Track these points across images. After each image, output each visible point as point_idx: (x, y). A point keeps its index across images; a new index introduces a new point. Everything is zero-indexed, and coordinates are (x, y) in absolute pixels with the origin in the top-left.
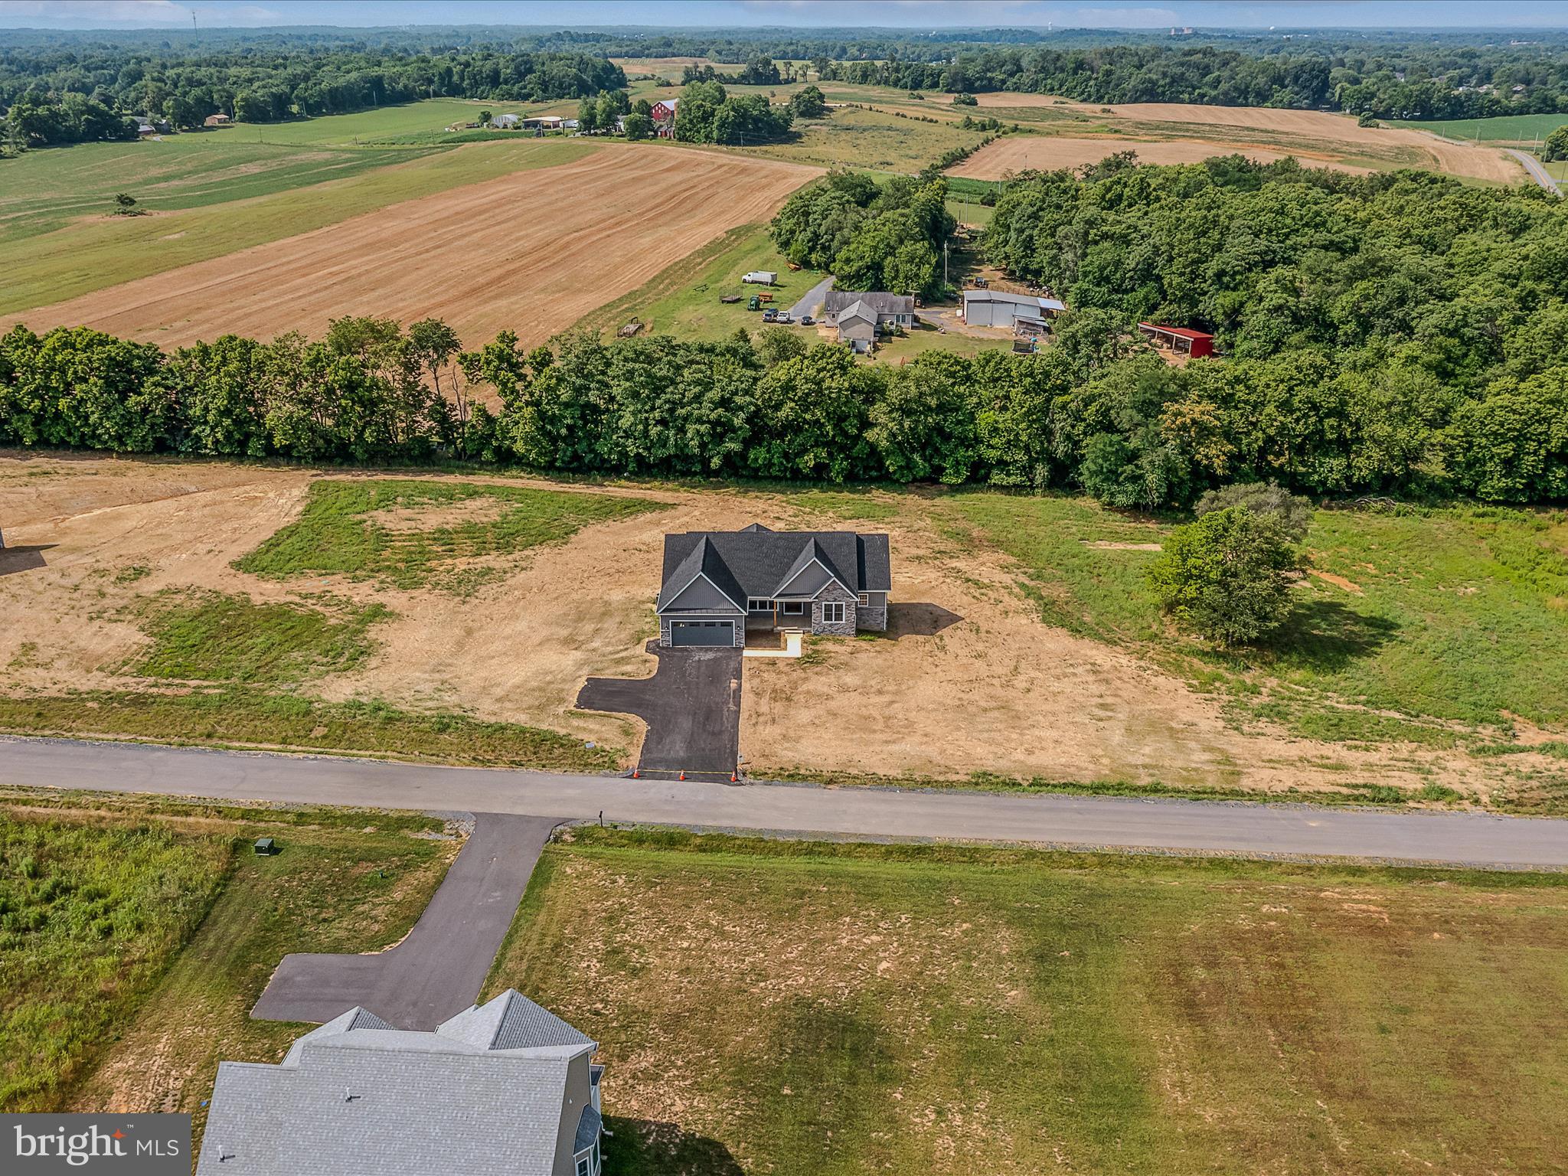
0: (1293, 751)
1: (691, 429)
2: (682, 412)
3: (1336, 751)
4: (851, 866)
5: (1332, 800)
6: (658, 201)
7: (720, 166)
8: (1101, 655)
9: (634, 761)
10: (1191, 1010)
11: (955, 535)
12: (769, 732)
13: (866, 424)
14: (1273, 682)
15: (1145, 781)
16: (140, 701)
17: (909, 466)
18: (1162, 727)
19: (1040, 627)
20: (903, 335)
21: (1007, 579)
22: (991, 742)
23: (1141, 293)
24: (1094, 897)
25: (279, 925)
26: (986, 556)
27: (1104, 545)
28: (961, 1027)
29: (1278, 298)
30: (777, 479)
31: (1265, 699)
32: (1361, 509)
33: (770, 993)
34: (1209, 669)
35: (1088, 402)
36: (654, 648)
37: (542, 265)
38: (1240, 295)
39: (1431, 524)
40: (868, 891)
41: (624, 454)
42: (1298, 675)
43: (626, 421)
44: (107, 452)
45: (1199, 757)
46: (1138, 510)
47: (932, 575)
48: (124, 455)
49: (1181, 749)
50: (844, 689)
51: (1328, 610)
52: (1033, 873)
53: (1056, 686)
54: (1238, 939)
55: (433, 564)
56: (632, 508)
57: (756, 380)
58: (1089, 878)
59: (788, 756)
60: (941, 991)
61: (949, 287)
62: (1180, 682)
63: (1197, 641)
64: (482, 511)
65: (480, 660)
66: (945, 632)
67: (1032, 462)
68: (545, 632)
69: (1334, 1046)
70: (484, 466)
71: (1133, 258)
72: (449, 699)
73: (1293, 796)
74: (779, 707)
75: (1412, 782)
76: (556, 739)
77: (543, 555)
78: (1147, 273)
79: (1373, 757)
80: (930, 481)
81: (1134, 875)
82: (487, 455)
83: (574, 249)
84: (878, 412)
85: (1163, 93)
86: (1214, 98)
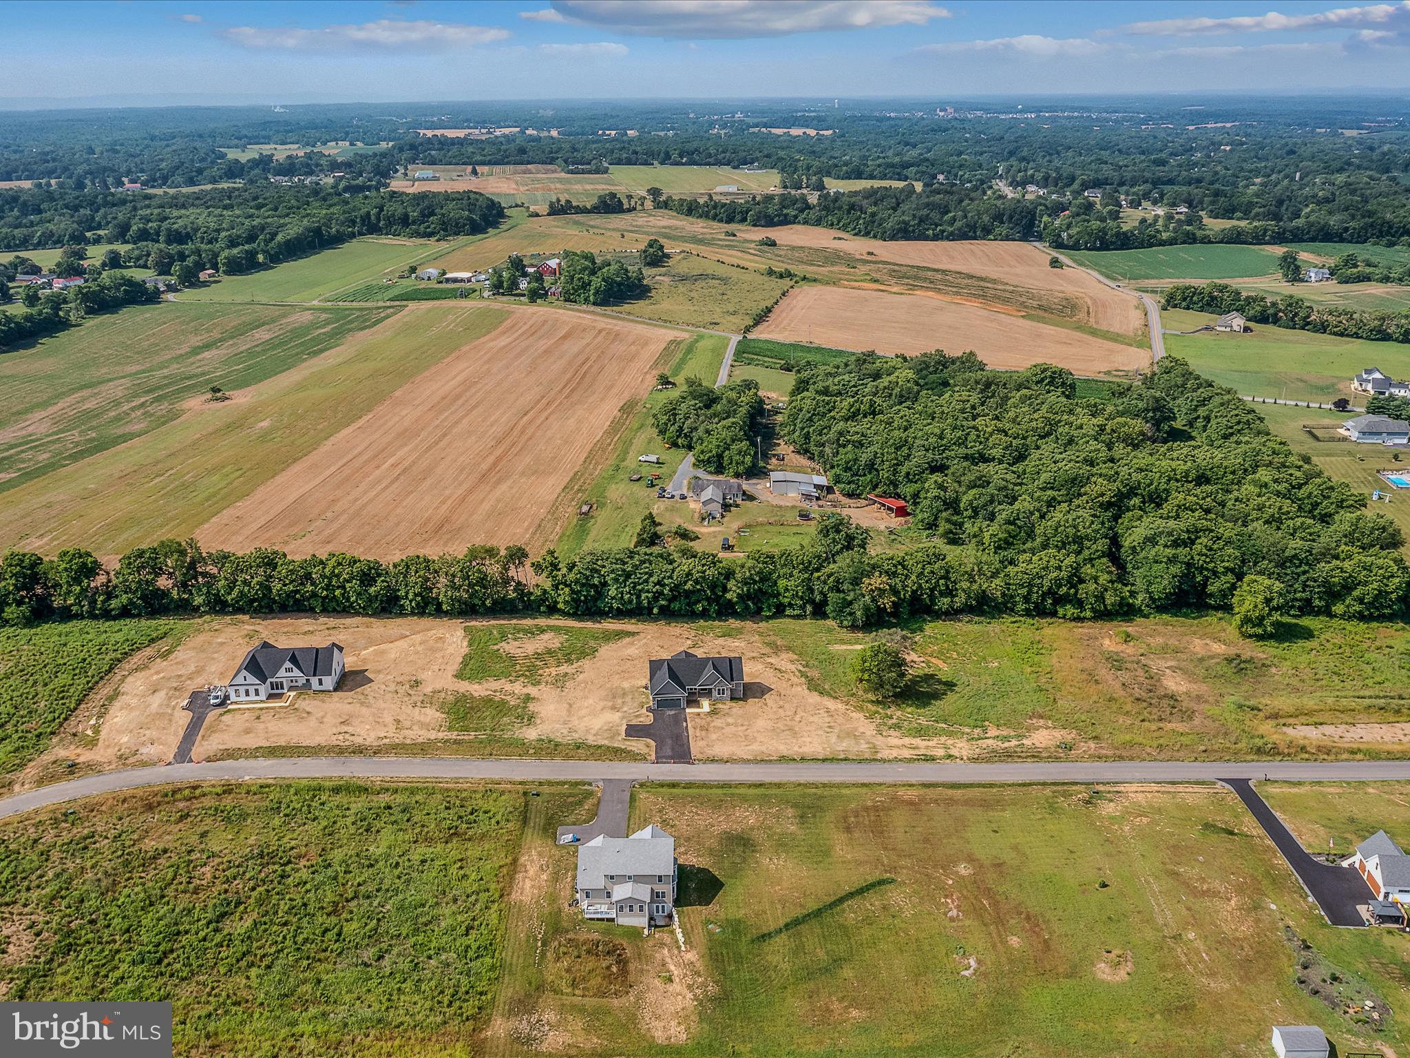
0: (900, 742)
1: (643, 596)
2: (639, 587)
3: (917, 741)
4: (737, 791)
5: (910, 760)
6: (568, 376)
7: (600, 331)
8: (831, 704)
9: (653, 757)
10: (848, 829)
11: (768, 644)
12: (701, 743)
13: (725, 590)
14: (899, 713)
15: (842, 756)
16: (456, 742)
17: (747, 607)
18: (852, 735)
19: (806, 691)
20: (737, 506)
21: (793, 667)
22: (786, 744)
23: (869, 477)
24: (821, 797)
25: (551, 818)
26: (784, 655)
27: (837, 647)
28: (776, 837)
29: (936, 492)
30: (684, 616)
31: (894, 721)
32: (960, 621)
33: (716, 830)
34: (874, 708)
35: (829, 576)
36: (649, 709)
37: (515, 450)
38: (918, 485)
39: (990, 627)
40: (744, 799)
41: (611, 607)
42: (909, 710)
43: (612, 592)
44: (357, 614)
45: (864, 746)
46: (854, 627)
47: (760, 667)
48: (367, 615)
49: (857, 743)
50: (728, 725)
51: (929, 678)
52: (800, 790)
53: (811, 719)
54: (866, 809)
55: (540, 672)
56: (620, 635)
57: (673, 571)
58: (819, 792)
59: (710, 753)
60: (770, 828)
61: (761, 464)
62: (861, 715)
63: (871, 696)
64: (549, 641)
65: (580, 718)
66: (766, 697)
67: (804, 604)
68: (602, 704)
69: (890, 837)
70: (541, 614)
71: (864, 457)
72: (576, 736)
73: (896, 760)
74: (704, 733)
75: (940, 752)
76: (623, 751)
77: (586, 663)
78: (871, 466)
79: (930, 743)
80: (756, 615)
81: (835, 790)
82: (542, 609)
83: (529, 432)
84: (731, 584)
85: (914, 231)
86: (952, 234)
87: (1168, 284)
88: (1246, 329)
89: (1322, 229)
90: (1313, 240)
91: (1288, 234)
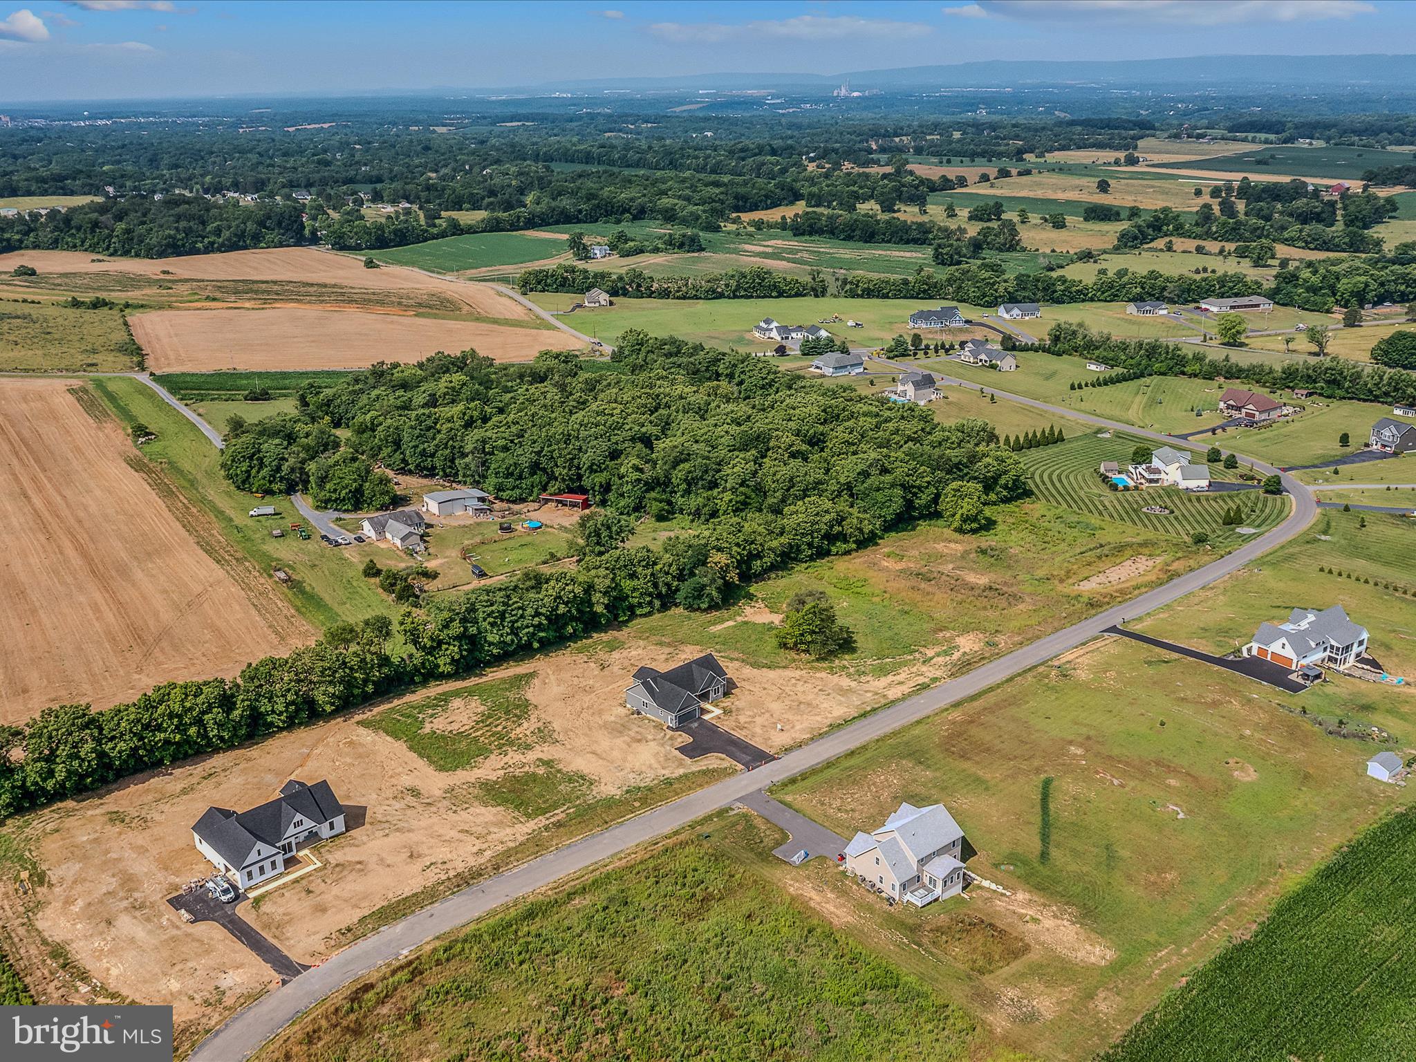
0: (884, 683)
1: (523, 633)
3: (893, 678)
4: (846, 764)
5: (916, 693)
9: (741, 766)
10: (964, 758)
14: (846, 662)
18: (845, 690)
19: (757, 670)
20: (427, 535)
22: (816, 715)
25: (752, 849)
31: (853, 669)
34: (824, 665)
35: (670, 566)
36: (672, 729)
40: (861, 767)
42: (850, 657)
43: (492, 638)
45: (867, 695)
46: (712, 608)
49: (859, 695)
50: (753, 717)
55: (513, 736)
59: (776, 744)
62: (824, 674)
63: (809, 657)
64: (469, 706)
67: (653, 600)
69: (999, 750)
70: (416, 685)
71: (523, 460)
73: (906, 696)
74: (746, 731)
75: (922, 679)
78: (535, 467)
79: (904, 676)
82: (417, 679)
85: (183, 245)
86: (223, 245)
87: (517, 270)
88: (611, 303)
89: (562, 212)
90: (557, 223)
91: (536, 220)
